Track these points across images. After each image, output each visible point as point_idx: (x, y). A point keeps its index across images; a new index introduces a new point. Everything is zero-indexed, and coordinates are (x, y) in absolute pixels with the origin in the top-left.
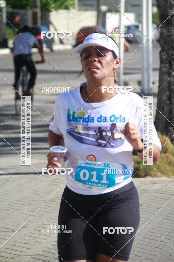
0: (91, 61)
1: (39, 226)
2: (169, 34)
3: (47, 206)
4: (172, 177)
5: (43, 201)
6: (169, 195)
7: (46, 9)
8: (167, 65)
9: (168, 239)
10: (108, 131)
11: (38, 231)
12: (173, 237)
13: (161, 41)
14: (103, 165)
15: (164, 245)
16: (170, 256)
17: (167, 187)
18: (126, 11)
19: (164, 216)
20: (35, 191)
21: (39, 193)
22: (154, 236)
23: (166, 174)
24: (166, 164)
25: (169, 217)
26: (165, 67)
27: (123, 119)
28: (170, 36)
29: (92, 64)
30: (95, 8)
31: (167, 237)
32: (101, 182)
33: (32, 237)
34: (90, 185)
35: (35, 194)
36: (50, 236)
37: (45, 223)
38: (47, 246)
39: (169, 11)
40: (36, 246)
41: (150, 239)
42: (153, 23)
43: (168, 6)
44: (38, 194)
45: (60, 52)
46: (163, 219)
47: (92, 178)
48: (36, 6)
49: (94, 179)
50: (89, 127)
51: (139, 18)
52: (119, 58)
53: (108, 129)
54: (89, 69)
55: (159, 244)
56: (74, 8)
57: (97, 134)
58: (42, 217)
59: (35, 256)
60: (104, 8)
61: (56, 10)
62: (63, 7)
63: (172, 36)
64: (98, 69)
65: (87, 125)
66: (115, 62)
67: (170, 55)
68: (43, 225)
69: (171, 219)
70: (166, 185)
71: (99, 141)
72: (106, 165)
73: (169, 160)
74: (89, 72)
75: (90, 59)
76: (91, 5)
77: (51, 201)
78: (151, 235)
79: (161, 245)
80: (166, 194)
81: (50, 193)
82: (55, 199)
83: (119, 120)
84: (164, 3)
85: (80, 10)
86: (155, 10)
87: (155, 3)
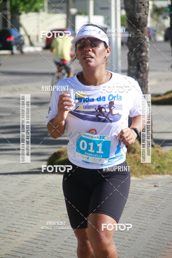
0: (86, 51)
1: (9, 226)
2: (137, 36)
3: (16, 206)
4: (141, 177)
5: (13, 201)
6: (137, 194)
7: (15, 12)
8: (135, 67)
9: (137, 238)
10: (106, 108)
11: (8, 231)
12: (141, 235)
13: (129, 43)
14: (99, 137)
15: (132, 244)
16: (139, 254)
17: (135, 187)
18: (95, 13)
19: (132, 215)
20: (4, 191)
21: (9, 193)
22: (122, 235)
23: (134, 174)
24: (134, 164)
25: (137, 216)
26: (133, 69)
27: (120, 97)
28: (138, 38)
29: (87, 53)
30: (65, 10)
31: (135, 236)
32: (97, 152)
33: (2, 237)
34: (87, 155)
35: (5, 194)
36: (19, 236)
37: (14, 223)
38: (17, 246)
39: (137, 14)
40: (6, 246)
41: (119, 238)
42: (122, 25)
43: (136, 9)
44: (7, 195)
45: (30, 54)
46: (132, 218)
47: (90, 149)
48: (6, 9)
49: (91, 150)
50: (90, 106)
51: (108, 20)
52: (109, 48)
53: (107, 106)
54: (85, 58)
55: (127, 243)
56: (44, 11)
57: (97, 111)
58: (11, 217)
59: (4, 256)
60: (73, 11)
61: (27, 12)
62: (33, 9)
63: (139, 39)
64: (92, 58)
65: (88, 104)
66: (106, 51)
67: (138, 57)
68: (13, 225)
69: (139, 218)
70: (134, 185)
71: (99, 117)
72: (102, 137)
73: (138, 161)
74: (84, 60)
75: (85, 49)
76: (61, 8)
77: (21, 201)
78: (120, 234)
79: (129, 243)
80: (134, 194)
81: (20, 194)
82: (25, 199)
83: (116, 98)
84: (132, 6)
85: (49, 12)
86: (124, 13)
87: (123, 6)
